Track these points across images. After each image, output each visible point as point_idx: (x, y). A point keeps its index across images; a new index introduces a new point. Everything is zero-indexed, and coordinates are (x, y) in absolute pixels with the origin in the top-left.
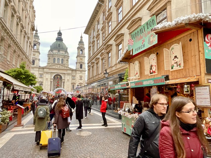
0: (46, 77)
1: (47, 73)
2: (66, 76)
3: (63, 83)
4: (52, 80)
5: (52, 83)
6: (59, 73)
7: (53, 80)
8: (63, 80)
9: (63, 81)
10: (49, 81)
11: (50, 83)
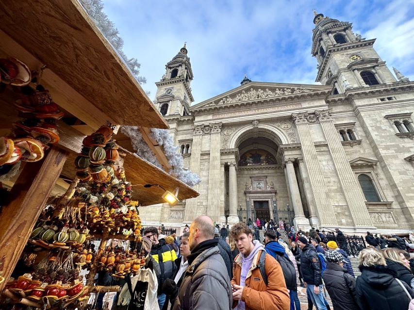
0: (201, 144)
1: (206, 129)
2: (302, 128)
3: (290, 168)
4: (231, 159)
5: (233, 170)
6: (260, 121)
7: (233, 157)
8: (286, 153)
9: (289, 155)
10: (218, 163)
11: (219, 173)
